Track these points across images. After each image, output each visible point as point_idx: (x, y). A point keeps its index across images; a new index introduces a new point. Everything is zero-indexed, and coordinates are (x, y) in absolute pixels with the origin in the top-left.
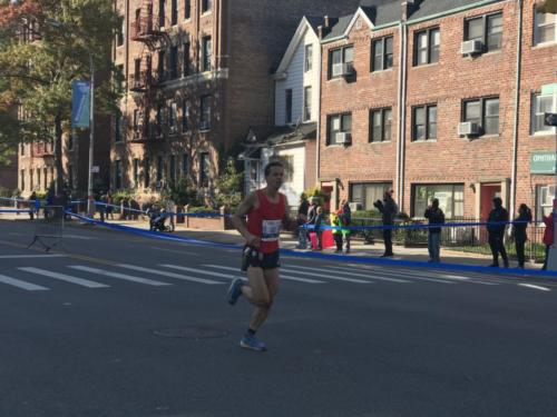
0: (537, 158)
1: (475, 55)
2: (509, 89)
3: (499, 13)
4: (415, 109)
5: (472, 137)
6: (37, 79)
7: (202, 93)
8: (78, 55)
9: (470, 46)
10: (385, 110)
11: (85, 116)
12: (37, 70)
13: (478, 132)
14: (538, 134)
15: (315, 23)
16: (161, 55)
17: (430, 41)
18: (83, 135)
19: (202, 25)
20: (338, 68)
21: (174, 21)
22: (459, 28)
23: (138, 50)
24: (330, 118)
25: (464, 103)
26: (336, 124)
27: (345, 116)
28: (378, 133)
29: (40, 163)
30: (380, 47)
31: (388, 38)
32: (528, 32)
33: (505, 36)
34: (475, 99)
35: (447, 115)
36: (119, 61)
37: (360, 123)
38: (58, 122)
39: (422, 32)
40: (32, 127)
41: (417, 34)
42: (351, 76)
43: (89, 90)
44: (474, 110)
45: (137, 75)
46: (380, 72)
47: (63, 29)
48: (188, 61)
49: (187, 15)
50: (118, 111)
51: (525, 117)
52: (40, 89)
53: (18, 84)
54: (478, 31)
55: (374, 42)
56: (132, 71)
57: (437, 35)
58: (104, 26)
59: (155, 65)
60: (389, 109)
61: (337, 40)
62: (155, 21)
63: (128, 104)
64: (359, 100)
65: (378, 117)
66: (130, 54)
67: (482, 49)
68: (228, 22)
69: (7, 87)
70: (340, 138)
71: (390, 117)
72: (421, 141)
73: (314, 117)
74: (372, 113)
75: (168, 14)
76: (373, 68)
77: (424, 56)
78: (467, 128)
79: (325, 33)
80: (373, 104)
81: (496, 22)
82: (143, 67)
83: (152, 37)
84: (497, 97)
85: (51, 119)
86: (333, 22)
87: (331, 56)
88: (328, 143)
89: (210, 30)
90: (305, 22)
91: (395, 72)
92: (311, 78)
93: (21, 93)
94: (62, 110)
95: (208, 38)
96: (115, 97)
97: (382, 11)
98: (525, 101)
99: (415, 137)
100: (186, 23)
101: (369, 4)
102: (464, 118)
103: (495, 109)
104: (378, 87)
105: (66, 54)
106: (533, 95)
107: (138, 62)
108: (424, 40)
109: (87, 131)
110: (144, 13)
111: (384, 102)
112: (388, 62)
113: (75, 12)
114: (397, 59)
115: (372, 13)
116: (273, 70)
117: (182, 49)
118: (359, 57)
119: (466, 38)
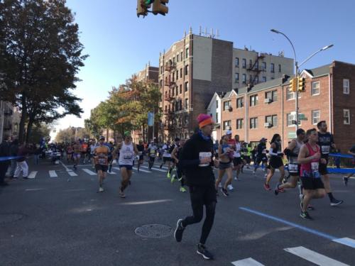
0: (290, 134)
1: (269, 103)
2: (280, 113)
3: (276, 90)
4: (251, 119)
5: (269, 127)
6: (137, 112)
7: (186, 116)
8: (149, 105)
9: (267, 100)
10: (242, 119)
11: (151, 123)
12: (138, 110)
13: (271, 126)
14: (289, 126)
15: (219, 94)
16: (173, 105)
17: (255, 99)
18: (151, 128)
19: (185, 96)
20: (227, 107)
21: (177, 94)
22: (264, 95)
23: (166, 103)
24: (224, 122)
25: (266, 117)
26: (226, 124)
27: (229, 121)
28: (239, 127)
29: (137, 136)
30: (239, 101)
31: (242, 98)
32: (285, 96)
33: (279, 97)
34: (270, 116)
35: (261, 121)
36: (161, 106)
37: (233, 124)
38: (143, 125)
39: (253, 96)
40: (135, 126)
41: (251, 97)
42: (231, 110)
43: (153, 115)
44: (269, 119)
45: (166, 111)
46: (240, 108)
47: (145, 98)
48: (181, 106)
49: (181, 93)
50: (161, 121)
51: (285, 122)
52: (138, 115)
53: (132, 114)
54: (269, 95)
55: (238, 100)
56: (164, 109)
57: (257, 98)
58: (156, 97)
59: (171, 107)
60: (243, 119)
61: (226, 99)
62: (171, 95)
63: (164, 119)
64: (233, 117)
65: (239, 122)
66: (164, 104)
67: (271, 101)
68: (193, 94)
69: (129, 115)
70: (228, 128)
71: (243, 121)
72: (253, 128)
73: (219, 122)
74: (237, 120)
75: (175, 92)
76: (237, 107)
77: (253, 103)
78: (267, 125)
79: (223, 97)
80: (238, 118)
81: (275, 93)
82: (168, 108)
83: (171, 99)
84: (276, 115)
85: (141, 124)
86: (225, 94)
87: (224, 104)
88: (224, 129)
89: (188, 97)
90: (216, 94)
91: (245, 108)
92: (219, 110)
93: (133, 116)
94: (145, 121)
95: (187, 99)
96: (160, 117)
97: (239, 90)
98: (285, 116)
99: (251, 128)
100: (180, 95)
101: (235, 88)
102: (266, 122)
103: (275, 119)
104: (239, 113)
105: (146, 105)
106: (287, 115)
107: (166, 107)
108: (253, 99)
109: (152, 127)
110: (168, 92)
111: (242, 117)
112: (242, 105)
113: (149, 93)
114: (245, 104)
115: (237, 91)
116: (206, 108)
117: (179, 104)
118: (233, 104)
119: (266, 98)
